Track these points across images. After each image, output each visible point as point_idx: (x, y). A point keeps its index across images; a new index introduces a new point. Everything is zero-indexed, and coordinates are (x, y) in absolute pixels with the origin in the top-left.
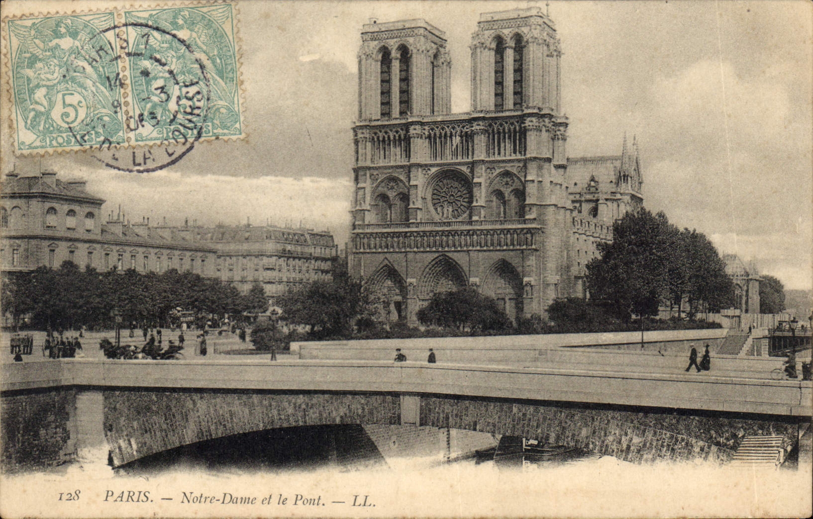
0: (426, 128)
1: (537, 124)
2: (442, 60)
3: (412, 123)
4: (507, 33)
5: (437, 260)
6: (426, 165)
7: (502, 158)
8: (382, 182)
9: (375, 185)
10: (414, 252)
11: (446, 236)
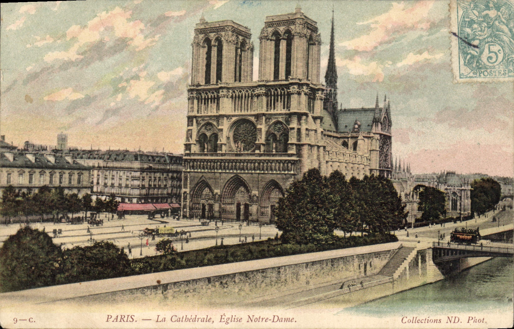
0: (231, 91)
1: (298, 90)
2: (247, 47)
3: (221, 88)
4: (282, 29)
5: (233, 178)
6: (229, 116)
7: (276, 112)
8: (203, 126)
9: (199, 128)
10: (219, 173)
11: (239, 162)
